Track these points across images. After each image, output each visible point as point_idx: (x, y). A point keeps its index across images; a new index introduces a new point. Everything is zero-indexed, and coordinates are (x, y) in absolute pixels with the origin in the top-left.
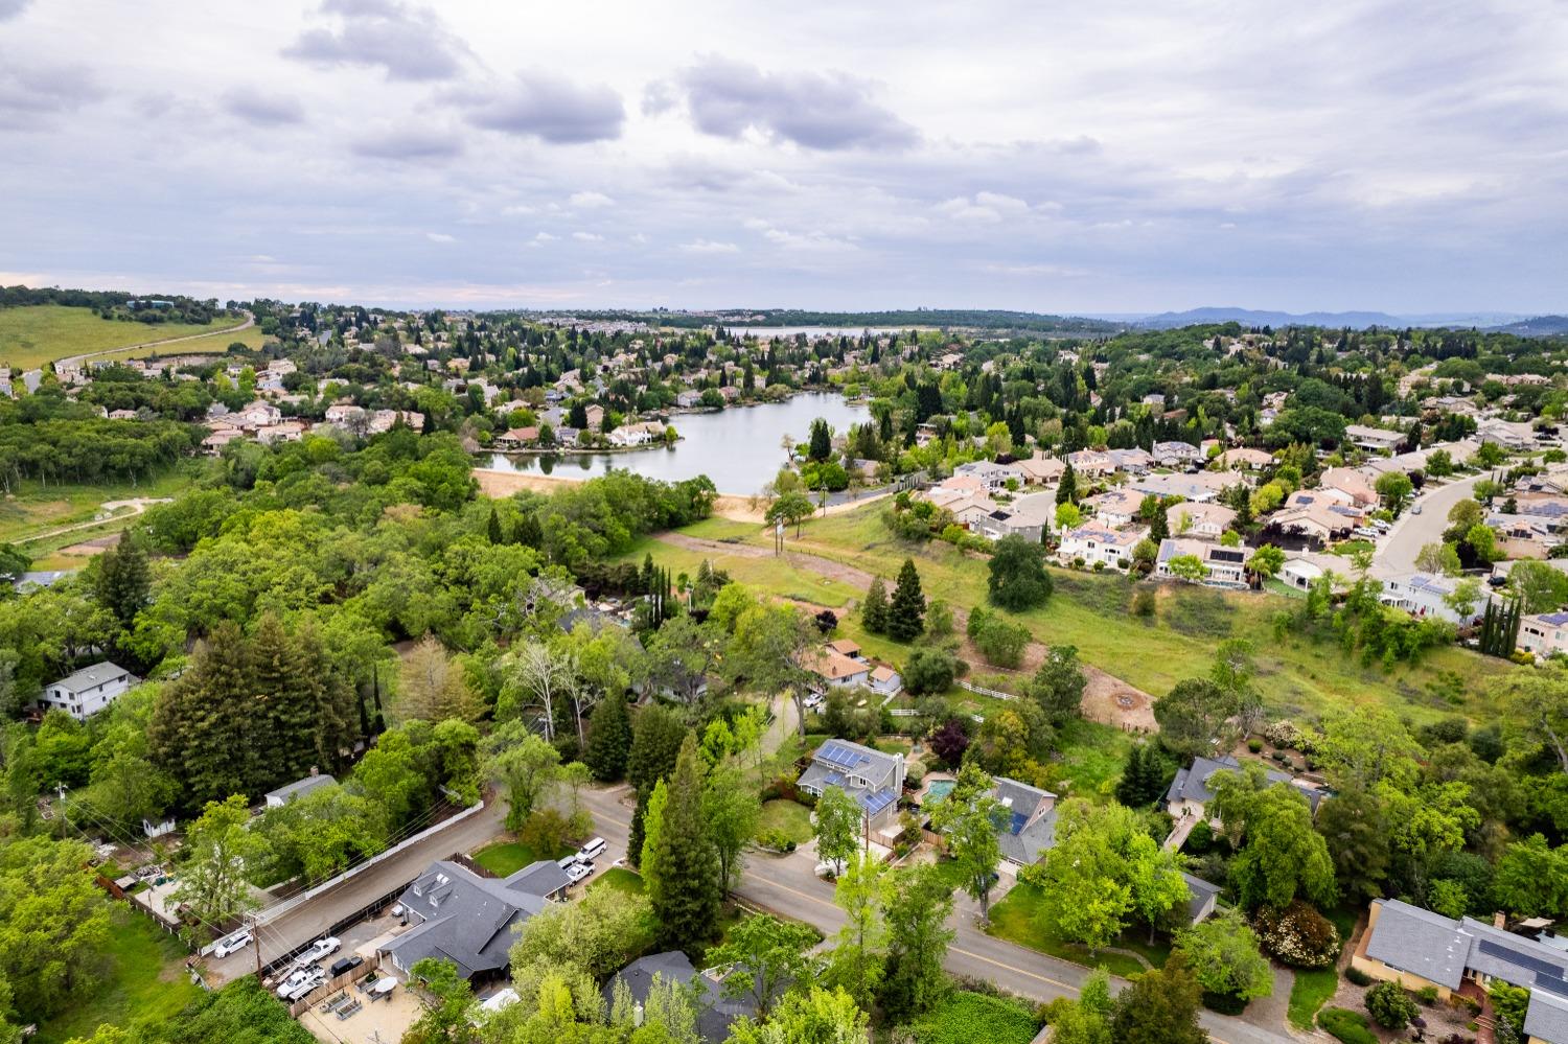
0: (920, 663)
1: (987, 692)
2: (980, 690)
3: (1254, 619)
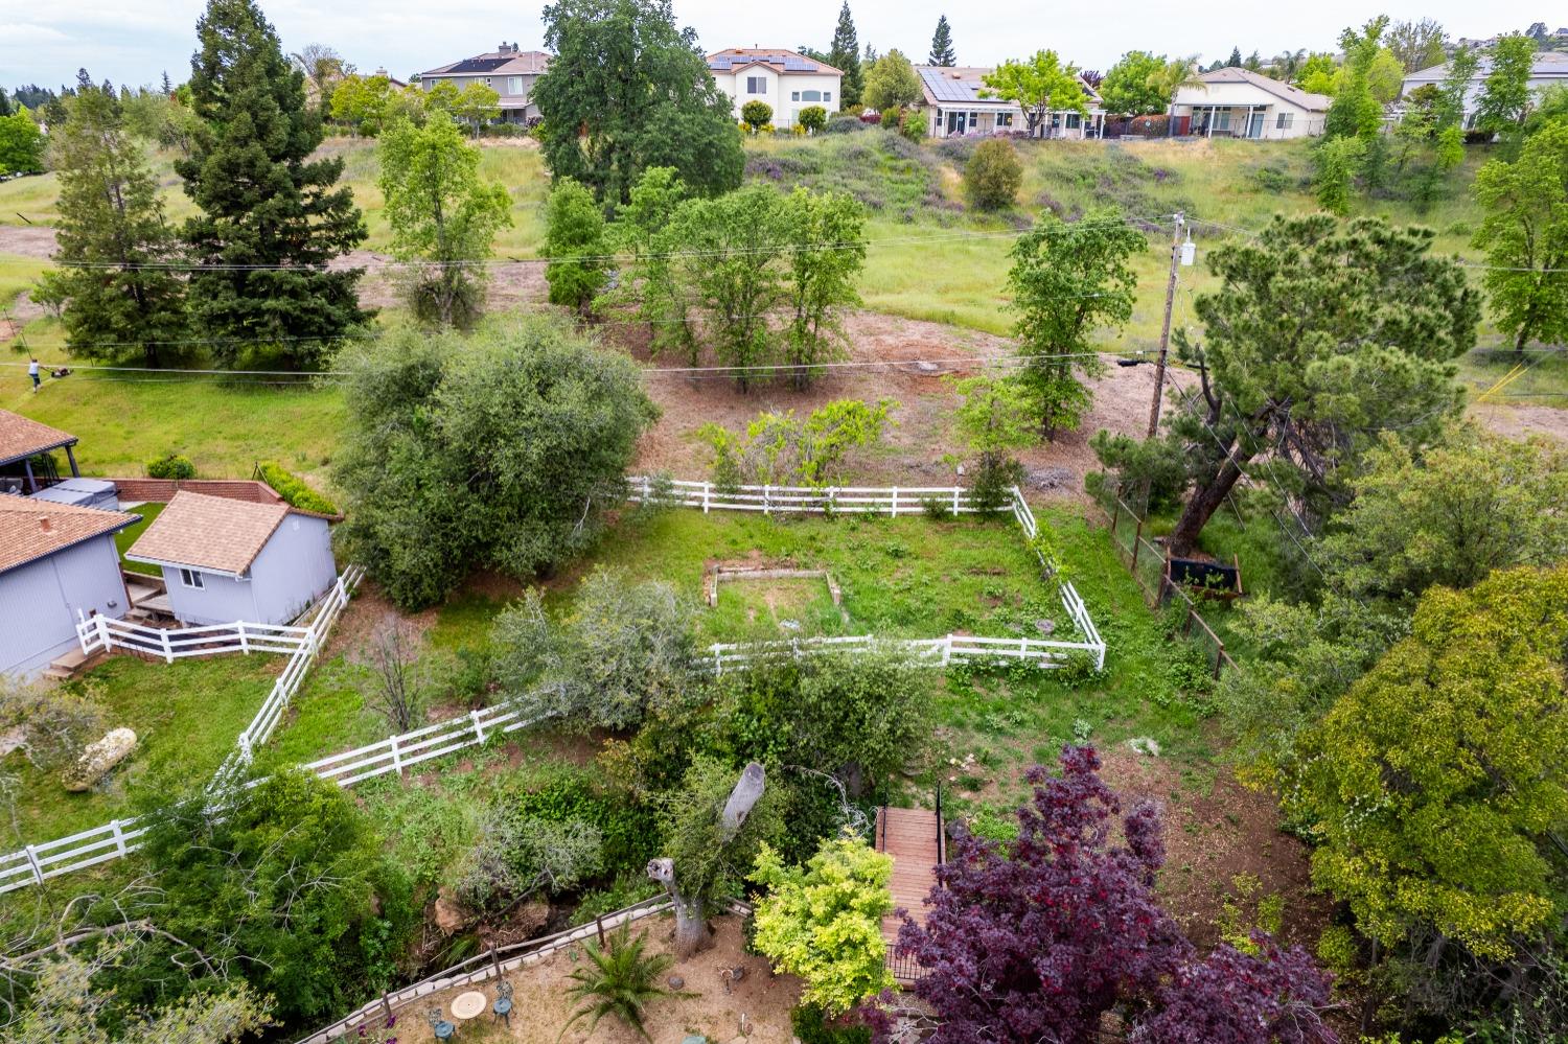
0: (451, 418)
1: (797, 496)
2: (767, 495)
3: (1226, 190)
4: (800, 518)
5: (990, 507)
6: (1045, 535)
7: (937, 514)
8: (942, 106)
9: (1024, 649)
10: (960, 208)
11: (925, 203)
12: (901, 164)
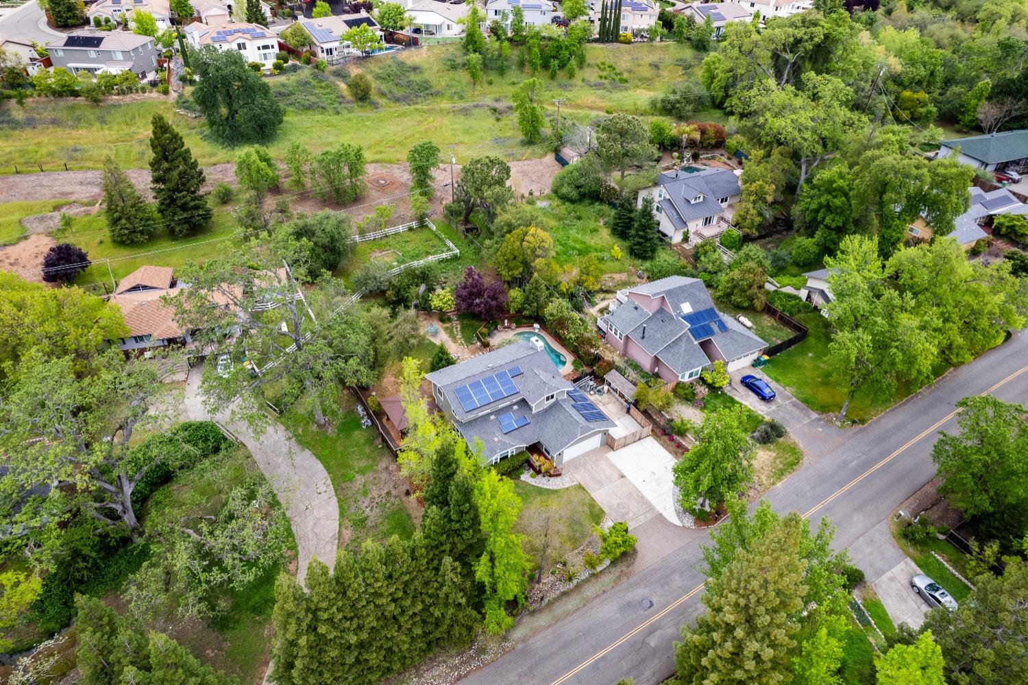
2: (372, 235)
4: (381, 238)
5: (422, 225)
6: (438, 229)
7: (411, 229)
8: (323, 45)
9: (444, 255)
10: (352, 102)
11: (340, 103)
12: (323, 84)
